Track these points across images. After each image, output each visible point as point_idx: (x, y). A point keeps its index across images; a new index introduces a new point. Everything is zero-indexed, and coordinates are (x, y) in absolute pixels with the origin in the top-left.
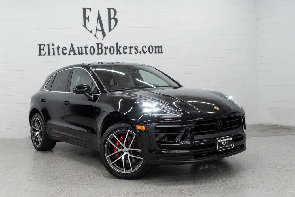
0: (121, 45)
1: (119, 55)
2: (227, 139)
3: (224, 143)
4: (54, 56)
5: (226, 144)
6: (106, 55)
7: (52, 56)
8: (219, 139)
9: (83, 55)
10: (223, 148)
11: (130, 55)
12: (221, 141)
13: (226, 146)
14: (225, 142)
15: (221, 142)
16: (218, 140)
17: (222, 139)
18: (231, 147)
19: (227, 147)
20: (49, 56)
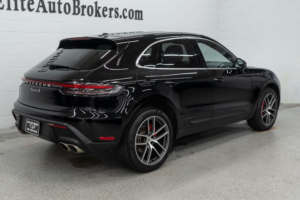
1: (98, 18)
4: (16, 12)
6: (83, 16)
7: (12, 12)
9: (55, 14)
20: (9, 11)
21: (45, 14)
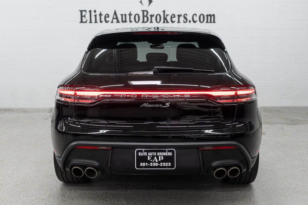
0: (169, 12)
1: (166, 24)
4: (96, 24)
11: (179, 24)
20: (91, 24)
21: (118, 24)
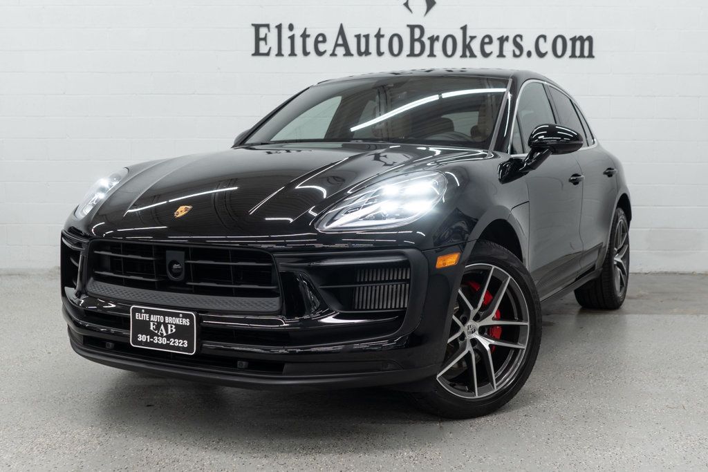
2: (168, 319)
3: (158, 328)
4: (293, 58)
5: (165, 334)
6: (432, 59)
8: (139, 311)
9: (369, 57)
10: (151, 344)
11: (501, 59)
12: (145, 317)
13: (164, 341)
14: (162, 327)
15: (147, 323)
16: (135, 310)
17: (150, 313)
18: (183, 349)
19: (167, 346)
20: (279, 58)
21: (348, 58)
